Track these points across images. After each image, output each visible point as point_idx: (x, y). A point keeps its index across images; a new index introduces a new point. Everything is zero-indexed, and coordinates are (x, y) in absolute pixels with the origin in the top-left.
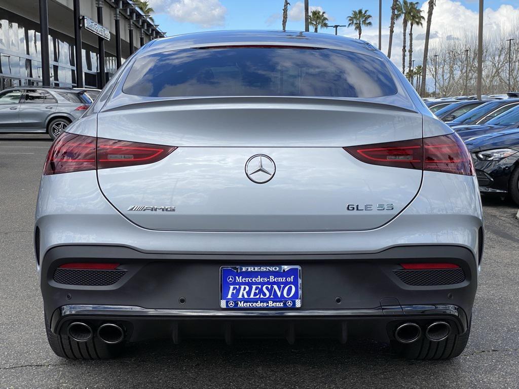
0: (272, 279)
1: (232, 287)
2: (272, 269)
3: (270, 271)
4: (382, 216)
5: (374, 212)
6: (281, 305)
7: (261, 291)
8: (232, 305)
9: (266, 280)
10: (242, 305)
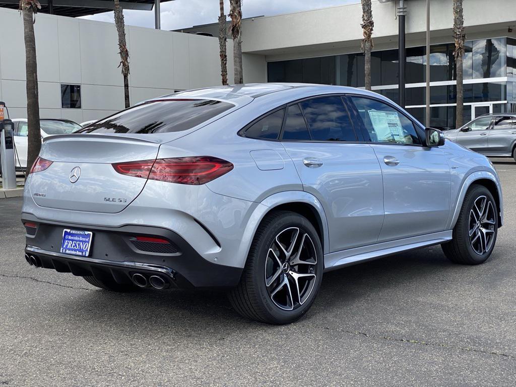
0: (81, 239)
1: (67, 241)
2: (81, 233)
3: (80, 234)
4: (121, 205)
5: (117, 203)
6: (80, 254)
7: (76, 245)
8: (64, 251)
9: (79, 239)
10: (68, 252)
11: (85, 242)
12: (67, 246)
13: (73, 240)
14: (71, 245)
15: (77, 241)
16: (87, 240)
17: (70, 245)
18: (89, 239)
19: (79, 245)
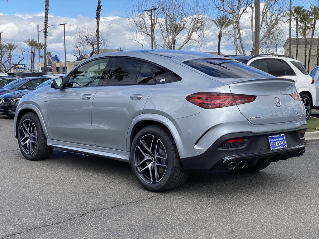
0: (280, 139)
2: (279, 136)
6: (283, 147)
7: (278, 144)
8: (273, 149)
9: (278, 139)
10: (275, 148)
11: (282, 140)
12: (273, 145)
13: (275, 141)
14: (276, 144)
15: (278, 141)
16: (283, 139)
17: (274, 144)
18: (284, 138)
19: (280, 143)
